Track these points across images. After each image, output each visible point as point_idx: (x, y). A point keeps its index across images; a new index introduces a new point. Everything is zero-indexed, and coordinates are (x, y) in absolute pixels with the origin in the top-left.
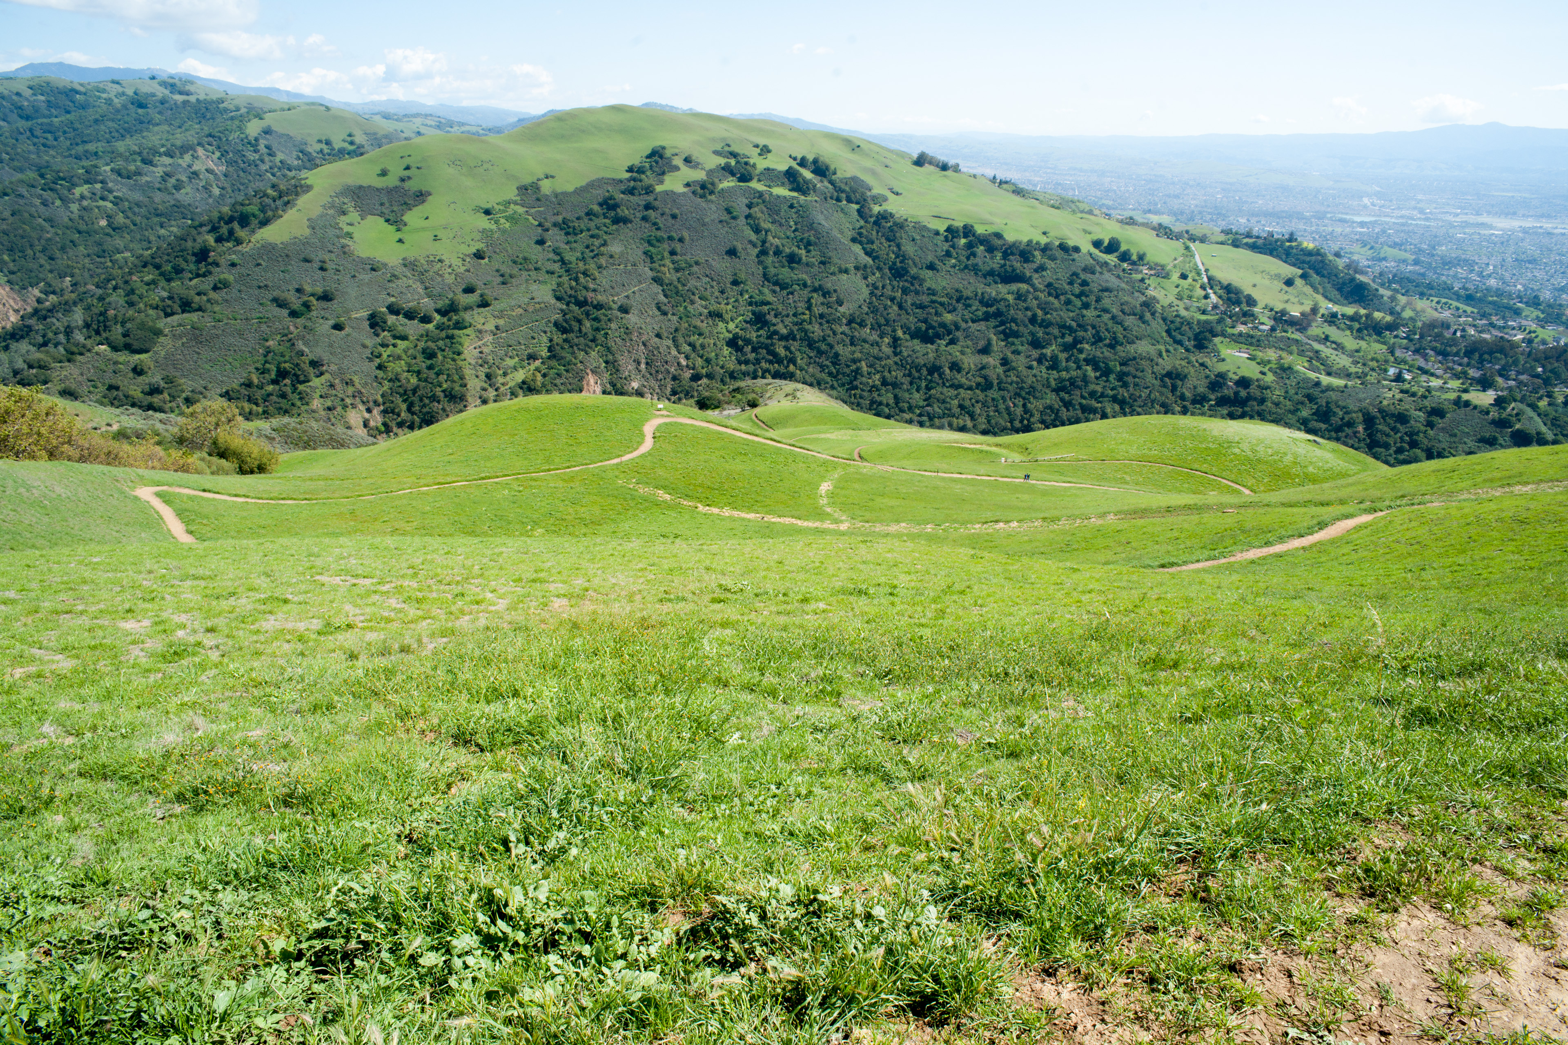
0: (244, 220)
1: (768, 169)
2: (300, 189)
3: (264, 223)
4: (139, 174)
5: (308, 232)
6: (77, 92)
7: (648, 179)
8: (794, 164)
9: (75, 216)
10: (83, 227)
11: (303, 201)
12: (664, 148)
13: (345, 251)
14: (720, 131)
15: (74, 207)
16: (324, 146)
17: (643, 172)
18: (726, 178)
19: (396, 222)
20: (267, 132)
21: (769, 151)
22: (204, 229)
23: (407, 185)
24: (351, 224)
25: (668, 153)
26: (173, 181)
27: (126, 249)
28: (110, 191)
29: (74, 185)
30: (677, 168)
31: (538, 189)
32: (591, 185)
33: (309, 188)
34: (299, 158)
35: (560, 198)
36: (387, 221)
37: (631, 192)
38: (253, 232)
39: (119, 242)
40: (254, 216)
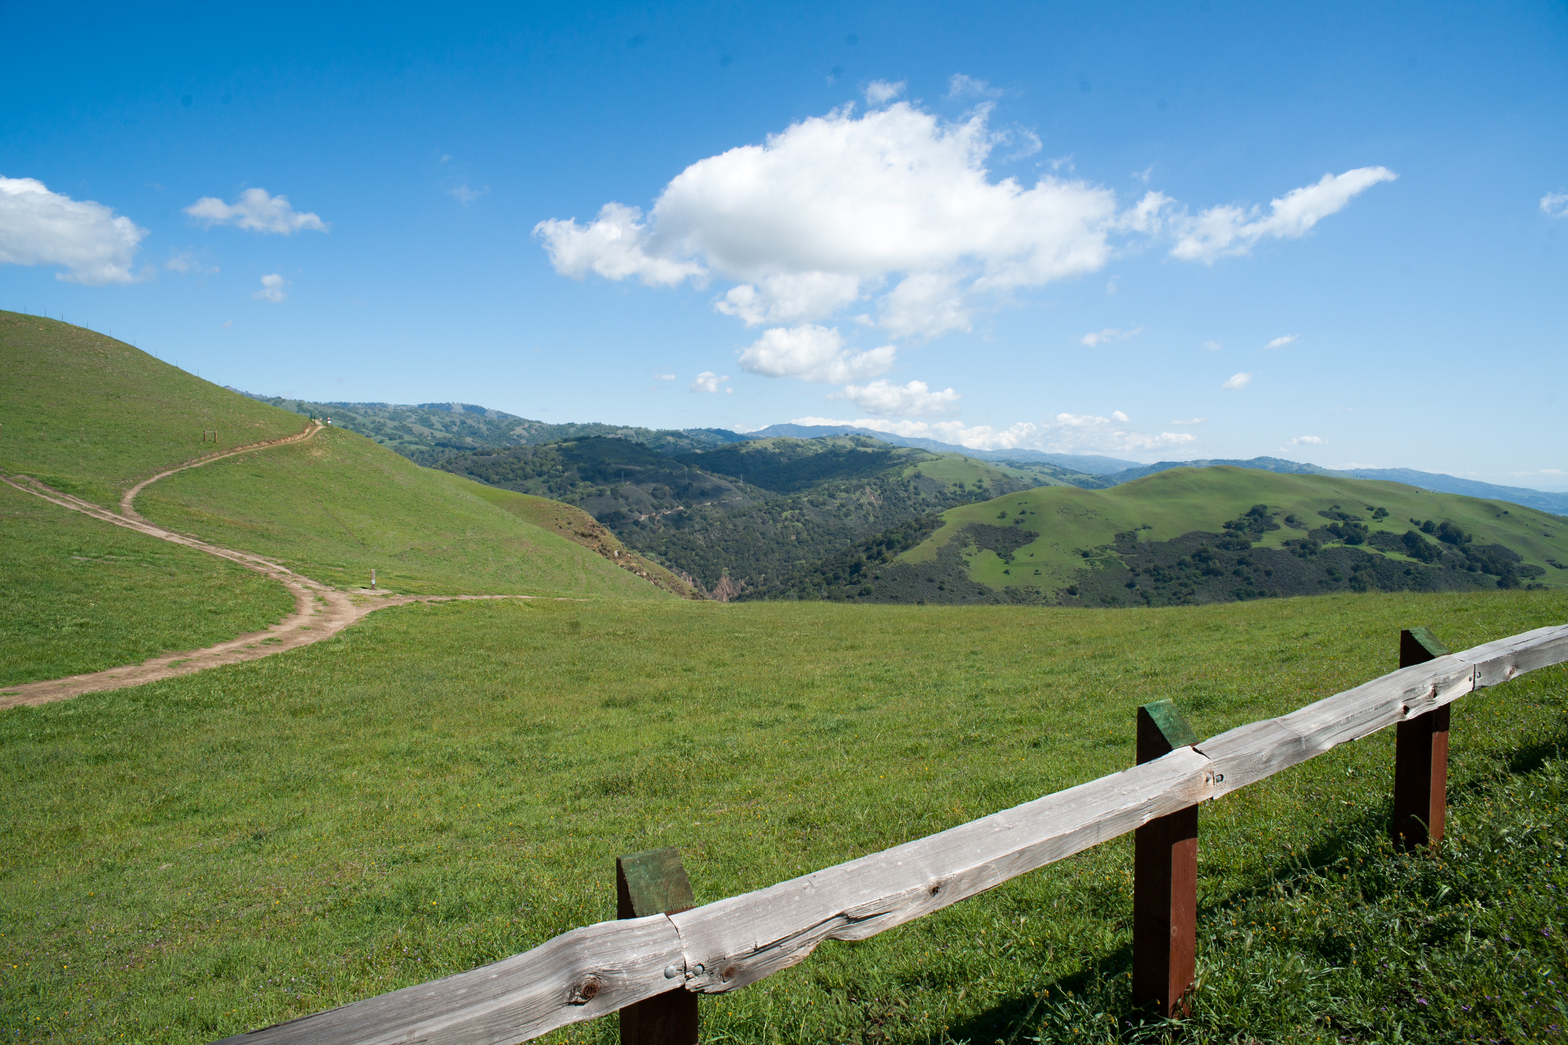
0: (890, 545)
1: (1382, 533)
2: (935, 523)
3: (905, 548)
4: (824, 504)
5: (935, 557)
6: (798, 446)
7: (1244, 536)
8: (1416, 530)
9: (778, 532)
10: (781, 540)
11: (937, 533)
12: (1265, 507)
13: (961, 576)
14: (1330, 493)
15: (779, 525)
16: (957, 489)
17: (1241, 529)
18: (1330, 539)
19: (1006, 556)
20: (918, 476)
21: (1386, 514)
22: (861, 548)
23: (1021, 526)
24: (970, 555)
25: (1269, 512)
26: (844, 510)
27: (804, 558)
28: (803, 516)
29: (784, 510)
30: (1277, 527)
31: (1135, 537)
32: (1186, 537)
33: (943, 523)
34: (936, 497)
35: (1154, 547)
36: (999, 555)
37: (1226, 546)
38: (896, 554)
39: (800, 552)
40: (898, 542)
